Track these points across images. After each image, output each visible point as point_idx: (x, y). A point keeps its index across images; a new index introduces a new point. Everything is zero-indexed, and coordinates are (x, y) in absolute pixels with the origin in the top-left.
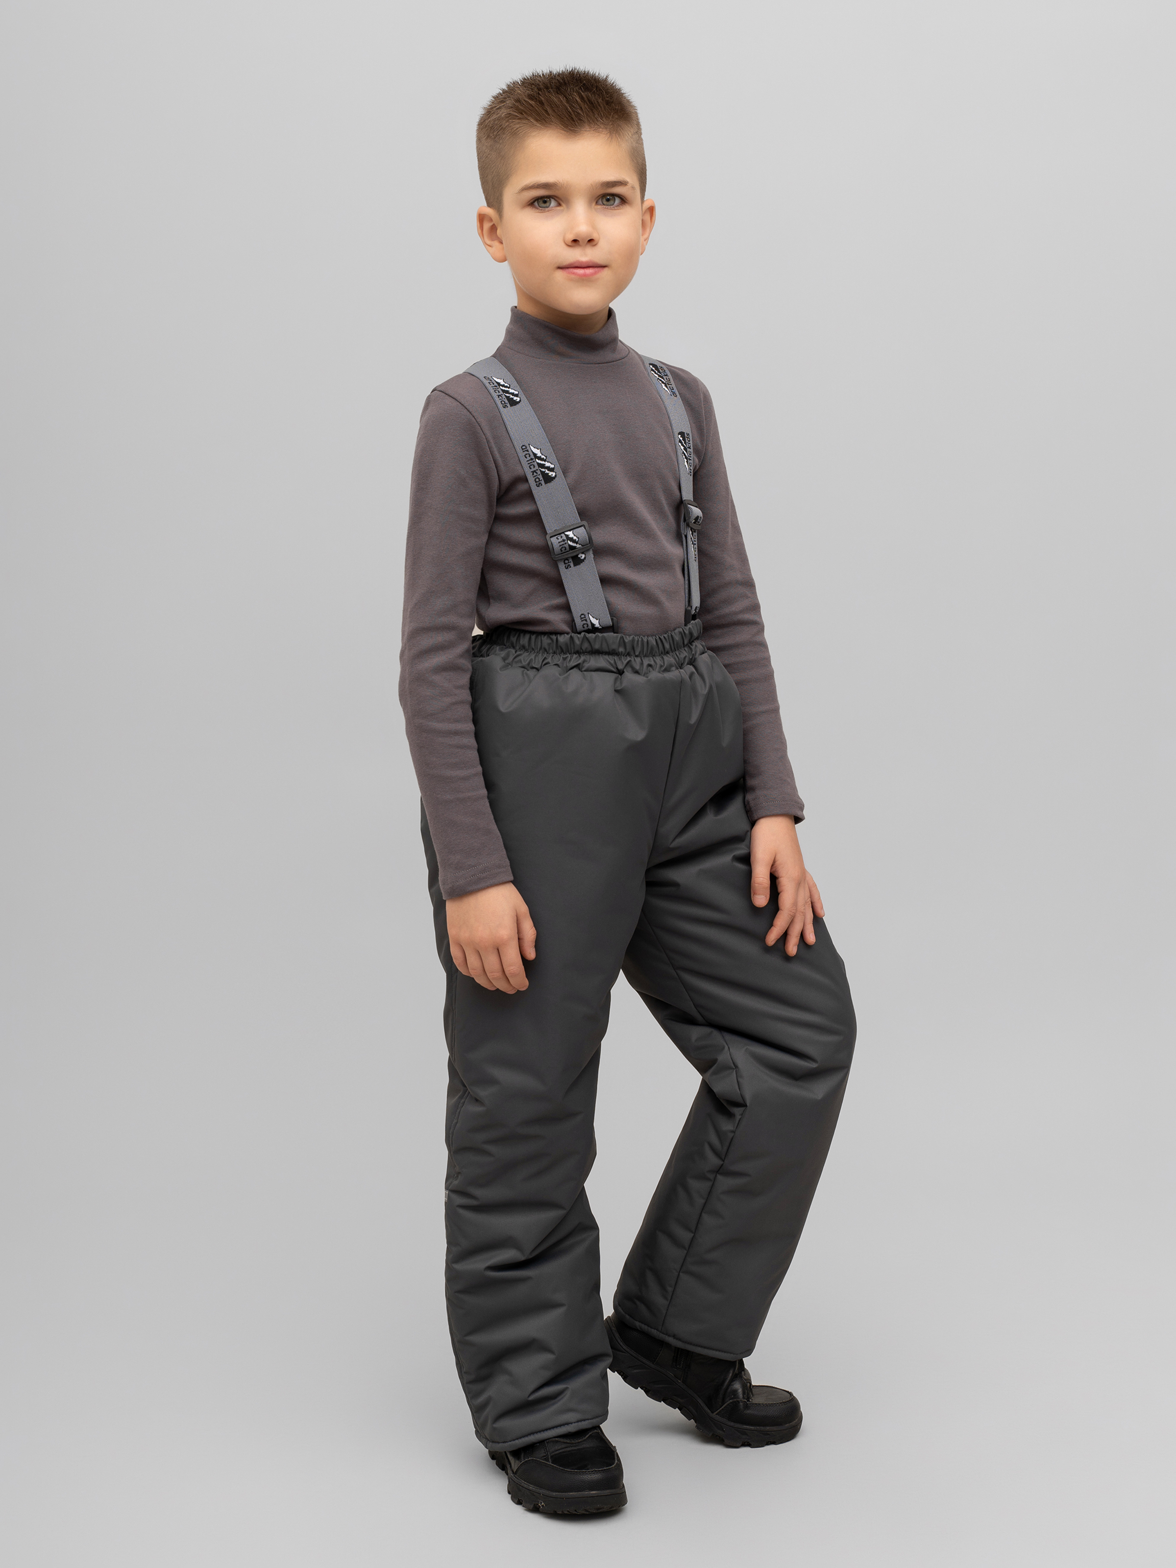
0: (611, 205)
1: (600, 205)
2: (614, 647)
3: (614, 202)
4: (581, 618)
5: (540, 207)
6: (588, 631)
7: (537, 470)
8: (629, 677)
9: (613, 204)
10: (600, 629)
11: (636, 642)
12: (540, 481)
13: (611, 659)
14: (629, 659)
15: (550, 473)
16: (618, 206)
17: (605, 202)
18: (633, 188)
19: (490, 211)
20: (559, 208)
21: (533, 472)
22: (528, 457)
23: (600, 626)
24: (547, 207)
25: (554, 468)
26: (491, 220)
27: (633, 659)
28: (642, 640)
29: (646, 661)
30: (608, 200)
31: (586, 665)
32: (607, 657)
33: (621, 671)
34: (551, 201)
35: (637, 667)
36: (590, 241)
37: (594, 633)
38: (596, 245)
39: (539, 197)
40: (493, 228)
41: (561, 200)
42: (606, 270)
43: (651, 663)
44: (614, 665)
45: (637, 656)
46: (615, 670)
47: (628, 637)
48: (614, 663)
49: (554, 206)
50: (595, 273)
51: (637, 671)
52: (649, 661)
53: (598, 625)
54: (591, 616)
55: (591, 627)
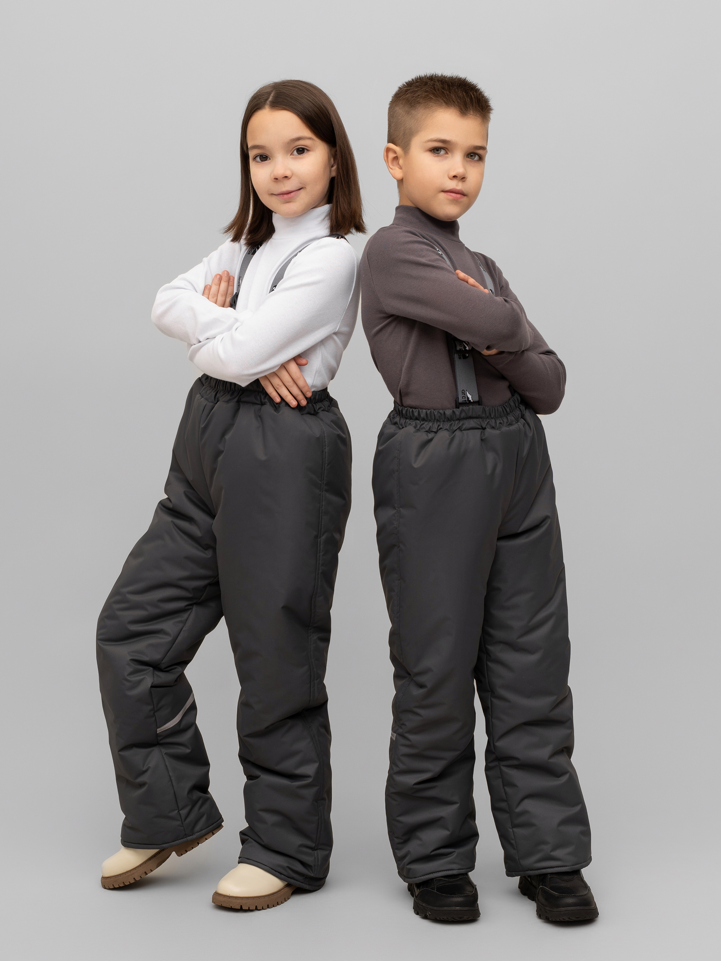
0: (473, 159)
1: (468, 158)
2: (481, 414)
3: (475, 158)
5: (435, 153)
6: (466, 404)
8: (489, 431)
10: (473, 402)
13: (478, 421)
14: (488, 420)
16: (477, 160)
17: (470, 157)
20: (447, 155)
23: (472, 400)
24: (439, 154)
26: (395, 153)
27: (490, 420)
28: (495, 409)
29: (498, 421)
30: (472, 156)
31: (464, 427)
32: (476, 420)
33: (484, 429)
34: (441, 150)
35: (493, 425)
36: (463, 178)
37: (468, 406)
38: (465, 181)
39: (436, 147)
40: (396, 159)
41: (448, 151)
42: (466, 197)
43: (501, 422)
44: (479, 425)
45: (492, 418)
46: (480, 428)
47: (488, 408)
48: (479, 423)
49: (443, 154)
50: (461, 198)
51: (493, 427)
52: (500, 420)
54: (468, 393)
55: (467, 401)
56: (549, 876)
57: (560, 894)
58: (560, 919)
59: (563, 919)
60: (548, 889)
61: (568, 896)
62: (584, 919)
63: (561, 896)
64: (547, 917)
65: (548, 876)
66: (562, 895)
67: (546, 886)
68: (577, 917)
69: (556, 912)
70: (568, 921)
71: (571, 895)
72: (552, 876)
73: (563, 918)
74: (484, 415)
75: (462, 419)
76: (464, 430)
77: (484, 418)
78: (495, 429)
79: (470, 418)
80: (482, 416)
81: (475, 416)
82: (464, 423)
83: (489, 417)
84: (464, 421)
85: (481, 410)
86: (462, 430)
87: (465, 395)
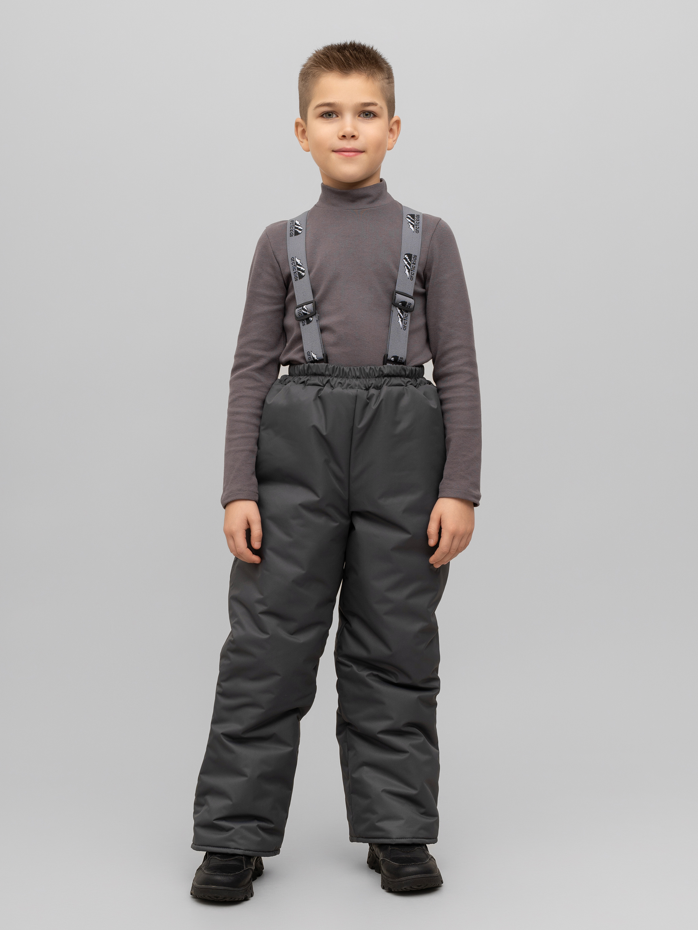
0: (368, 118)
1: (362, 117)
2: (323, 371)
3: (370, 116)
4: (308, 354)
5: (327, 118)
6: (312, 362)
7: (297, 271)
8: (327, 390)
11: (335, 369)
12: (297, 277)
14: (329, 378)
16: (371, 118)
17: (364, 116)
18: (381, 106)
19: (302, 121)
20: (337, 118)
22: (293, 264)
24: (330, 118)
25: (305, 272)
26: (301, 126)
27: (332, 378)
28: (340, 368)
29: (339, 380)
30: (367, 115)
31: (308, 382)
32: (320, 377)
33: (324, 386)
34: (333, 114)
35: (333, 384)
36: (353, 136)
37: (314, 363)
38: (357, 139)
39: (326, 112)
40: (304, 131)
41: (338, 114)
42: (363, 154)
43: (341, 382)
44: (321, 382)
45: (335, 377)
46: (322, 385)
47: (331, 366)
48: (322, 380)
49: (334, 117)
50: (355, 155)
51: (332, 386)
52: (341, 380)
53: (316, 358)
54: (312, 353)
55: (313, 360)
58: (402, 889)
59: (405, 889)
61: (408, 865)
63: (402, 866)
64: (390, 887)
66: (402, 864)
68: (418, 885)
69: (398, 882)
70: (411, 891)
71: (410, 865)
73: (405, 887)
74: (327, 373)
75: (310, 375)
76: (308, 385)
77: (327, 375)
78: (332, 388)
79: (315, 375)
80: (325, 374)
81: (319, 373)
82: (309, 378)
83: (331, 375)
84: (310, 377)
85: (324, 367)
86: (307, 385)
87: (310, 355)
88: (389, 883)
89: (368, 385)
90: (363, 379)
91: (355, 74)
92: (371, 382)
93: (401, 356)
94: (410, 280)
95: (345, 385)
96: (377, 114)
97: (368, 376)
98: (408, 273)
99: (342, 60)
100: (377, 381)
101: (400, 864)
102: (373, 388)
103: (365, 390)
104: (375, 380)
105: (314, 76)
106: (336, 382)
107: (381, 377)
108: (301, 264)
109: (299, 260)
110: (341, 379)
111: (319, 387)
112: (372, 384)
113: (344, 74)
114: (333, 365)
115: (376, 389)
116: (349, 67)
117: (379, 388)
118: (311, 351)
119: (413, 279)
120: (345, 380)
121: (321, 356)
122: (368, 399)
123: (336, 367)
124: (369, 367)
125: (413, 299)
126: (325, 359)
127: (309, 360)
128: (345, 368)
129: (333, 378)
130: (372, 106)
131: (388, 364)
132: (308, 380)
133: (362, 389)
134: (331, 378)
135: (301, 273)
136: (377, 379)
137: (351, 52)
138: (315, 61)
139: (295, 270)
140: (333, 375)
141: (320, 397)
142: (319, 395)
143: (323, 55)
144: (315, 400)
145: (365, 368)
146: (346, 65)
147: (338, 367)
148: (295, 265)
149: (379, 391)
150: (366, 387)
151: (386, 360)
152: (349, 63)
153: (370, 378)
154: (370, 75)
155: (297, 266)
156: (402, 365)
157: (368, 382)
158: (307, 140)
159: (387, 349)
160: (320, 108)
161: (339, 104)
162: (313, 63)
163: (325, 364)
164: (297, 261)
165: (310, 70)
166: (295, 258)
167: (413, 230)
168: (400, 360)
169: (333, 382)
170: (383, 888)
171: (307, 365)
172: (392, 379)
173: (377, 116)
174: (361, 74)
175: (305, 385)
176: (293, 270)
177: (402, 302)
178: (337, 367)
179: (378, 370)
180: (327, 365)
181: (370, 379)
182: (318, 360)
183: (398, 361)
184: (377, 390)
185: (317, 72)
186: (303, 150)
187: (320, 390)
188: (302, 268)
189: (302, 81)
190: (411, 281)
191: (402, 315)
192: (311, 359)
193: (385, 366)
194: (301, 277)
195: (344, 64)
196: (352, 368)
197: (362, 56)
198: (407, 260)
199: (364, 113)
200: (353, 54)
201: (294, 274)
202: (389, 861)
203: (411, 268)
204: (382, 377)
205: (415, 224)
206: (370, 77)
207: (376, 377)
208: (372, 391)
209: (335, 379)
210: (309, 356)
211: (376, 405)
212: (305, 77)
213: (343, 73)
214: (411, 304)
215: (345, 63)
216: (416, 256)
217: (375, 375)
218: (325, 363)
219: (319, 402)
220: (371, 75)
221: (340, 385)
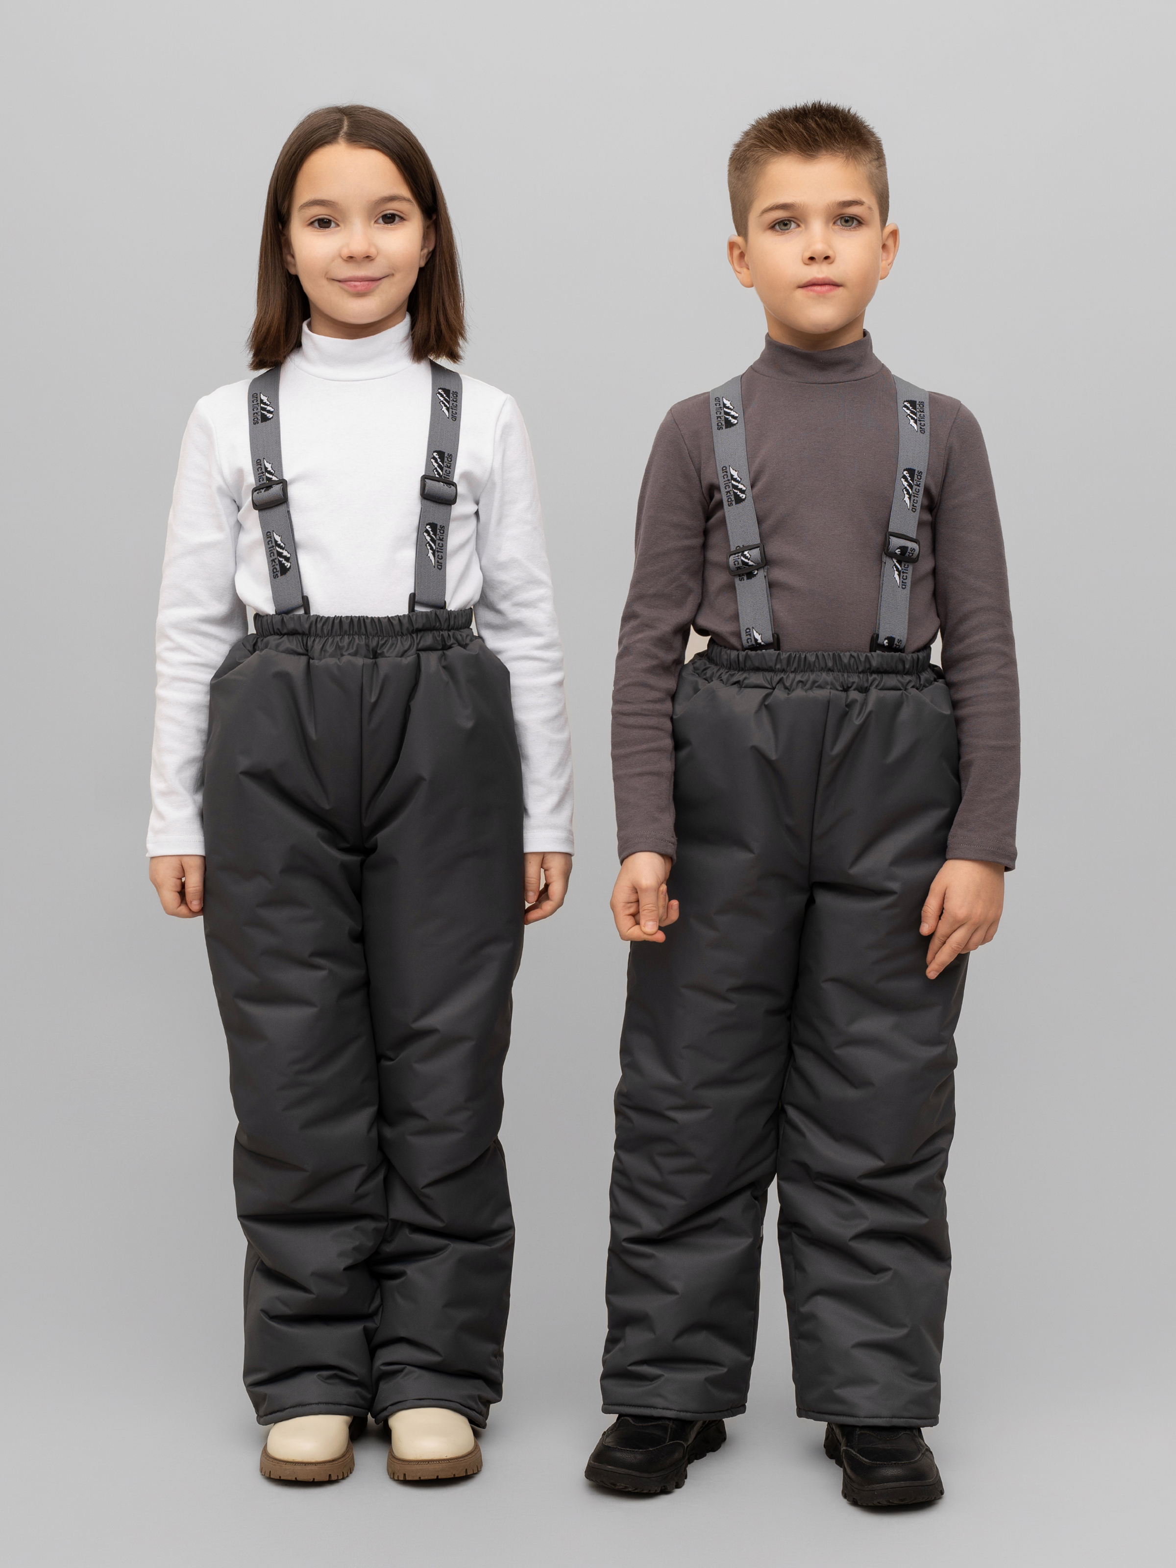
0: (850, 226)
1: (839, 225)
2: (772, 664)
3: (853, 223)
4: (746, 632)
5: (781, 230)
6: (752, 649)
7: (731, 490)
8: (779, 694)
9: (851, 225)
10: (763, 645)
11: (792, 659)
12: (731, 501)
13: (768, 675)
14: (782, 675)
15: (741, 495)
16: (855, 228)
17: (844, 223)
18: (870, 208)
19: (739, 240)
20: (798, 230)
21: (727, 492)
22: (726, 478)
23: (762, 641)
24: (788, 229)
25: (745, 490)
26: (740, 248)
27: (786, 676)
28: (800, 656)
29: (798, 677)
30: (847, 221)
31: (746, 682)
32: (766, 674)
33: (774, 689)
34: (791, 223)
35: (788, 684)
36: (827, 258)
37: (756, 650)
38: (831, 263)
39: (779, 220)
40: (742, 255)
41: (800, 221)
42: (841, 289)
43: (803, 679)
44: (768, 682)
45: (792, 672)
46: (769, 686)
47: (785, 654)
48: (769, 679)
49: (794, 229)
50: (831, 290)
51: (786, 688)
52: (802, 677)
53: (760, 641)
54: (755, 632)
55: (754, 643)
56: (858, 1432)
57: (872, 1461)
58: (873, 1504)
59: (879, 1503)
60: (854, 1453)
61: (885, 1464)
62: (914, 1502)
63: (875, 1465)
64: (854, 1499)
65: (856, 1430)
66: (876, 1462)
67: (852, 1448)
68: (900, 1498)
69: (868, 1491)
70: (888, 1505)
71: (890, 1463)
72: (863, 1432)
73: (879, 1501)
74: (778, 666)
75: (748, 670)
76: (745, 687)
77: (778, 671)
78: (787, 691)
79: (757, 669)
80: (775, 668)
81: (765, 666)
82: (748, 676)
83: (786, 669)
84: (749, 674)
85: (774, 658)
86: (743, 686)
87: (750, 635)
88: (853, 1491)
89: (847, 684)
90: (838, 673)
91: (825, 156)
92: (851, 680)
93: (898, 638)
94: (911, 511)
95: (808, 686)
96: (863, 220)
97: (846, 669)
98: (907, 501)
99: (803, 134)
100: (862, 679)
101: (873, 1462)
102: (854, 690)
103: (842, 691)
104: (859, 677)
105: (756, 162)
106: (794, 679)
107: (867, 672)
108: (738, 479)
109: (736, 471)
110: (801, 674)
111: (766, 690)
112: (853, 683)
113: (808, 157)
114: (788, 653)
115: (860, 692)
116: (815, 146)
117: (864, 690)
118: (753, 628)
119: (916, 509)
120: (809, 676)
121: (770, 638)
122: (848, 706)
123: (793, 656)
124: (848, 654)
125: (916, 543)
126: (776, 644)
127: (748, 642)
128: (808, 655)
129: (788, 674)
130: (856, 206)
131: (878, 652)
132: (745, 679)
133: (837, 690)
134: (784, 675)
135: (739, 493)
136: (861, 676)
137: (818, 120)
138: (757, 138)
139: (729, 488)
140: (788, 668)
141: (766, 706)
142: (766, 703)
143: (772, 128)
144: (759, 710)
145: (842, 654)
146: (811, 143)
147: (797, 656)
148: (728, 480)
149: (865, 694)
150: (843, 687)
151: (875, 645)
152: (815, 139)
153: (850, 672)
154: (851, 157)
155: (732, 481)
156: (899, 653)
157: (847, 679)
158: (748, 269)
159: (876, 625)
160: (769, 214)
161: (801, 205)
162: (755, 142)
163: (775, 652)
164: (732, 473)
165: (749, 154)
166: (728, 467)
167: (916, 428)
168: (898, 644)
169: (788, 680)
170: (845, 1495)
171: (744, 653)
172: (884, 677)
173: (865, 223)
174: (835, 156)
175: (741, 687)
176: (725, 487)
177: (900, 548)
178: (796, 654)
179: (863, 659)
180: (779, 654)
181: (849, 675)
182: (763, 643)
183: (895, 646)
184: (862, 694)
185: (762, 155)
186: (742, 284)
187: (767, 696)
188: (740, 486)
189: (735, 170)
190: (913, 512)
191: (899, 567)
192: (751, 641)
193: (873, 653)
194: (739, 500)
195: (807, 141)
196: (819, 653)
197: (837, 127)
198: (908, 479)
199: (842, 218)
200: (822, 125)
201: (727, 494)
202: (856, 1454)
203: (914, 493)
204: (869, 672)
205: (918, 419)
206: (850, 159)
207: (860, 673)
208: (854, 695)
209: (792, 676)
210: (749, 637)
211: (861, 718)
212: (741, 165)
213: (806, 156)
214: (914, 549)
215: (809, 139)
216: (921, 472)
217: (857, 668)
218: (775, 650)
219: (764, 713)
220: (853, 156)
221: (800, 684)
